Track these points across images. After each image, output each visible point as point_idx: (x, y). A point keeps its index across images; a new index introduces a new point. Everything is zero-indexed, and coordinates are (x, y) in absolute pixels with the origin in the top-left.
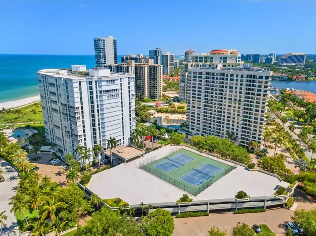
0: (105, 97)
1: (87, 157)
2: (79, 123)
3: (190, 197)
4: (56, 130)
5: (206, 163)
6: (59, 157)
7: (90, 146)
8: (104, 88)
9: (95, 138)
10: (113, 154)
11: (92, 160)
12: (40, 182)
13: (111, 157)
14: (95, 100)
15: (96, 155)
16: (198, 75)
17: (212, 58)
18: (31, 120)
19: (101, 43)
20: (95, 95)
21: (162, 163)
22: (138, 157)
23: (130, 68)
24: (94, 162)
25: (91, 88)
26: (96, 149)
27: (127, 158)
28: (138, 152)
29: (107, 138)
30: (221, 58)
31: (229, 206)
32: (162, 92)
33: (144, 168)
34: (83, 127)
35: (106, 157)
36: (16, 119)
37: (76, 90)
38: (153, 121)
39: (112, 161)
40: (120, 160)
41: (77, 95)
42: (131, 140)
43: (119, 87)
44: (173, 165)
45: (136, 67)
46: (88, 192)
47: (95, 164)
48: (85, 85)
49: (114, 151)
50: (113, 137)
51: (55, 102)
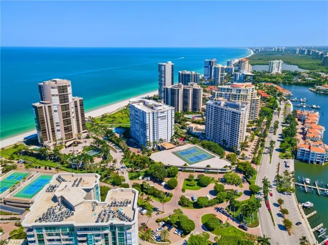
0: (159, 119)
1: (150, 146)
2: (148, 131)
3: (187, 164)
4: (137, 132)
5: (203, 154)
6: (137, 145)
7: (152, 141)
8: (159, 116)
9: (154, 137)
10: (161, 146)
11: (152, 147)
12: (131, 154)
13: (161, 147)
14: (155, 121)
15: (154, 145)
16: (211, 107)
17: (231, 90)
18: (120, 123)
19: (163, 67)
20: (155, 118)
21: (183, 152)
22: (173, 148)
23: (180, 90)
24: (153, 149)
25: (154, 115)
26: (154, 143)
27: (167, 148)
28: (173, 146)
29: (159, 138)
30: (237, 90)
31: (203, 170)
32: (202, 107)
33: (174, 153)
34: (149, 133)
35: (159, 147)
36: (112, 121)
37: (147, 117)
38: (188, 129)
39: (161, 149)
40: (164, 149)
41: (147, 119)
42: (171, 140)
43: (166, 115)
44: (187, 153)
45: (184, 89)
46: (150, 159)
47: (153, 150)
48: (151, 115)
49: (162, 144)
50: (161, 138)
51: (137, 120)
